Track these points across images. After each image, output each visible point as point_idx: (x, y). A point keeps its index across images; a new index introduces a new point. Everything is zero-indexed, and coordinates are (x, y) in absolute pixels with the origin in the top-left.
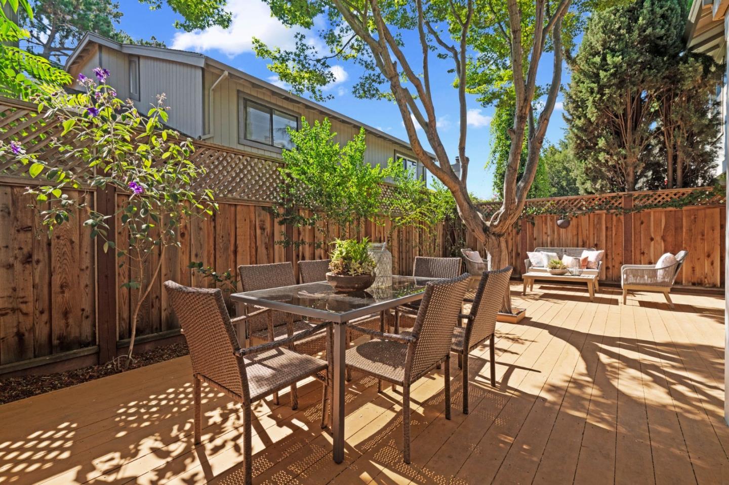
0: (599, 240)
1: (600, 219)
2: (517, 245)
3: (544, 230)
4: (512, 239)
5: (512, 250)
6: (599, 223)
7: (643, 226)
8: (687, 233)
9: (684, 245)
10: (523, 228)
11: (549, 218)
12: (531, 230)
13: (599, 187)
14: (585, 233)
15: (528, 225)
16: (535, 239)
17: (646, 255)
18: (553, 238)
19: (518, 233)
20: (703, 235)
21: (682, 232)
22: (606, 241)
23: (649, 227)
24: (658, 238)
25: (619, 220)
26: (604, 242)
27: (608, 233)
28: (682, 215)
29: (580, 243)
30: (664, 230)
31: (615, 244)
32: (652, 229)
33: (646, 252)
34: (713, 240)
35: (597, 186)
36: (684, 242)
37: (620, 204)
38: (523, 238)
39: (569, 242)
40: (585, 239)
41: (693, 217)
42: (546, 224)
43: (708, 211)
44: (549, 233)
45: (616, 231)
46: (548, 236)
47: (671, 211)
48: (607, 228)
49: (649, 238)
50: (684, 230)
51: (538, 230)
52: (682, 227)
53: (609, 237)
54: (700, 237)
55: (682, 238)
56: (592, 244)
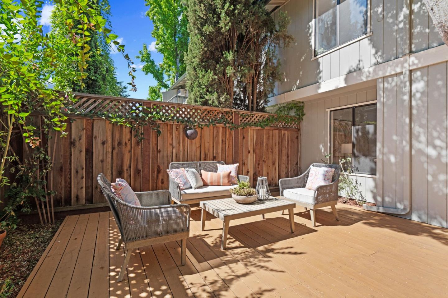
0: (217, 153)
1: (218, 132)
2: (137, 160)
3: (170, 141)
4: (130, 151)
5: (130, 167)
6: (218, 136)
7: (244, 140)
8: (265, 147)
9: (264, 157)
10: (146, 137)
11: (174, 127)
12: (154, 140)
13: (224, 100)
14: (206, 144)
15: (152, 135)
16: (160, 151)
17: (246, 165)
18: (179, 150)
19: (138, 143)
20: (272, 149)
21: (263, 146)
22: (222, 153)
23: (247, 141)
24: (252, 151)
25: (230, 134)
26: (221, 154)
27: (223, 146)
28: (263, 133)
29: (203, 156)
30: (255, 144)
31: (228, 156)
32: (249, 144)
33: (246, 162)
34: (276, 153)
35: (221, 99)
36: (264, 154)
37: (231, 119)
38: (145, 151)
39: (193, 155)
40: (207, 151)
41: (268, 135)
42: (171, 133)
43: (274, 131)
44: (174, 144)
45: (229, 144)
46: (173, 147)
47: (258, 130)
48: (222, 140)
49: (248, 150)
50: (264, 145)
51: (163, 139)
52: (263, 142)
53: (224, 150)
54: (270, 150)
55: (263, 151)
56: (212, 157)
